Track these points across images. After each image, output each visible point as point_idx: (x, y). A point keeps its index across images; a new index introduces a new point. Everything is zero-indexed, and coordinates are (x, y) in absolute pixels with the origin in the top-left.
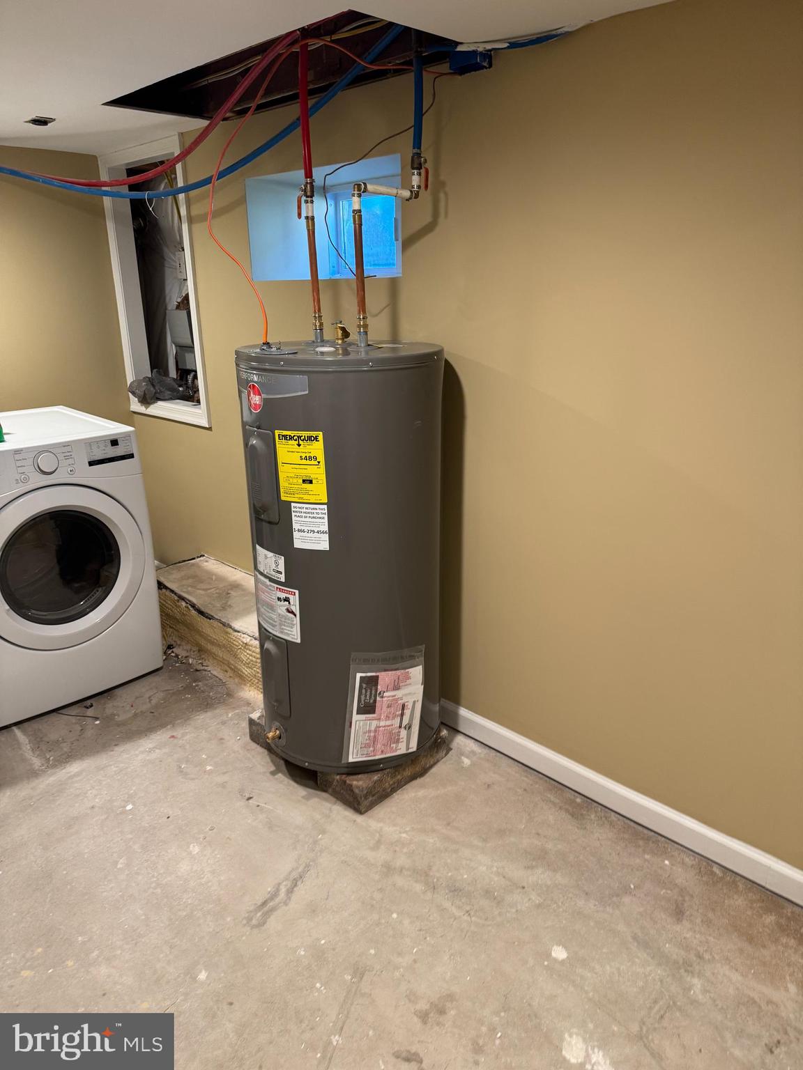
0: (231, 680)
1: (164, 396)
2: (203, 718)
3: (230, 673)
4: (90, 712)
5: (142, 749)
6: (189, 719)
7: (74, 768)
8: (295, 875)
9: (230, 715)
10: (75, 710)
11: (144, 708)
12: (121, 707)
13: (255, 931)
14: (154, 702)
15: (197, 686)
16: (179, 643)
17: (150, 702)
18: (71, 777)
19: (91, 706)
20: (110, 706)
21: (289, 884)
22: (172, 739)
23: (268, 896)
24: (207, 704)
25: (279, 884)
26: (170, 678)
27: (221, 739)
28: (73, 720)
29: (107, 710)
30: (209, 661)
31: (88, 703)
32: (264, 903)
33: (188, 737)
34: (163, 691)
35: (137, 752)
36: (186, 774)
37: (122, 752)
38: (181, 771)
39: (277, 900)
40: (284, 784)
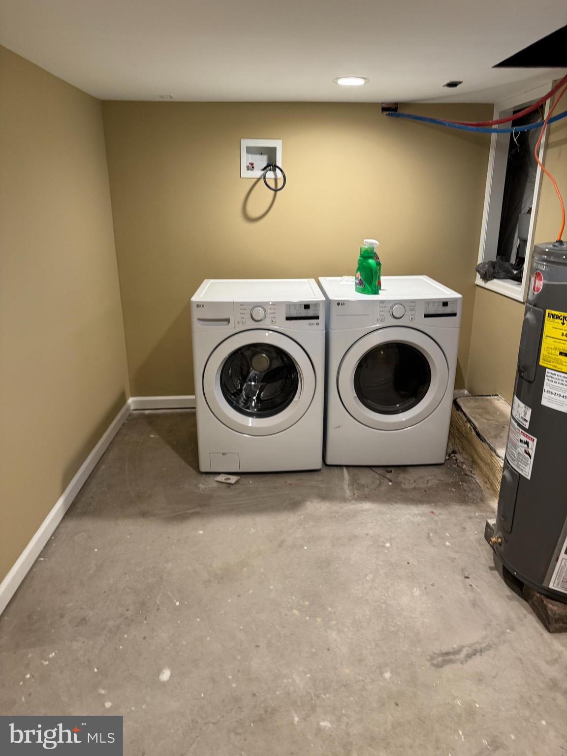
0: (488, 490)
1: (499, 276)
2: (458, 508)
3: (488, 485)
4: (389, 476)
5: (410, 512)
6: (448, 505)
7: (367, 505)
8: (478, 647)
9: (477, 514)
10: (380, 471)
11: (422, 486)
12: (408, 480)
13: (433, 668)
14: (429, 484)
15: (462, 485)
16: (461, 451)
17: (427, 483)
18: (363, 511)
19: (391, 472)
20: (402, 477)
21: (470, 651)
22: (431, 514)
23: (451, 650)
24: (463, 500)
25: (463, 647)
26: (447, 473)
27: (465, 528)
28: (377, 476)
29: (399, 478)
30: (477, 470)
31: (390, 469)
32: (447, 654)
33: (442, 516)
34: (438, 480)
35: (406, 512)
36: (431, 541)
37: (397, 508)
38: (428, 537)
39: (457, 657)
40: (496, 580)
